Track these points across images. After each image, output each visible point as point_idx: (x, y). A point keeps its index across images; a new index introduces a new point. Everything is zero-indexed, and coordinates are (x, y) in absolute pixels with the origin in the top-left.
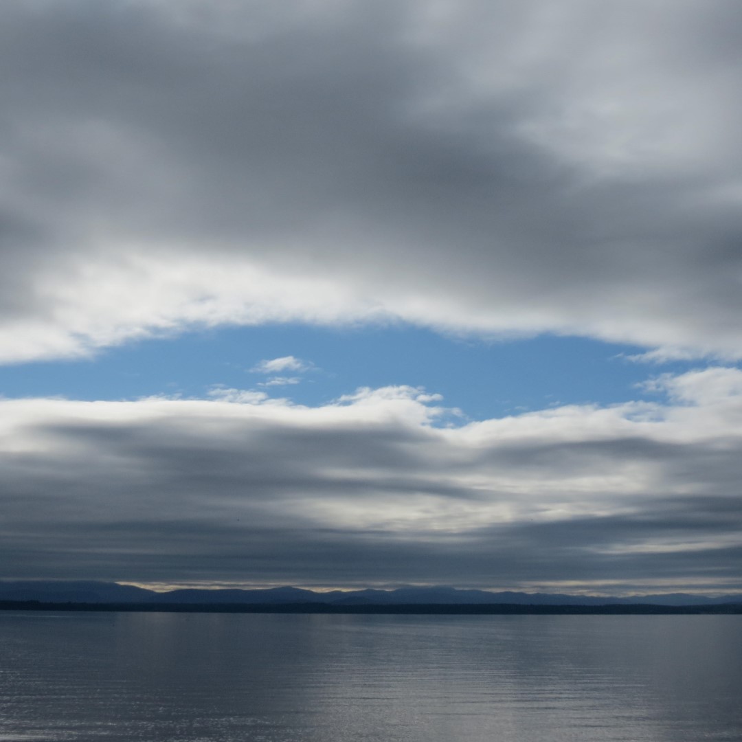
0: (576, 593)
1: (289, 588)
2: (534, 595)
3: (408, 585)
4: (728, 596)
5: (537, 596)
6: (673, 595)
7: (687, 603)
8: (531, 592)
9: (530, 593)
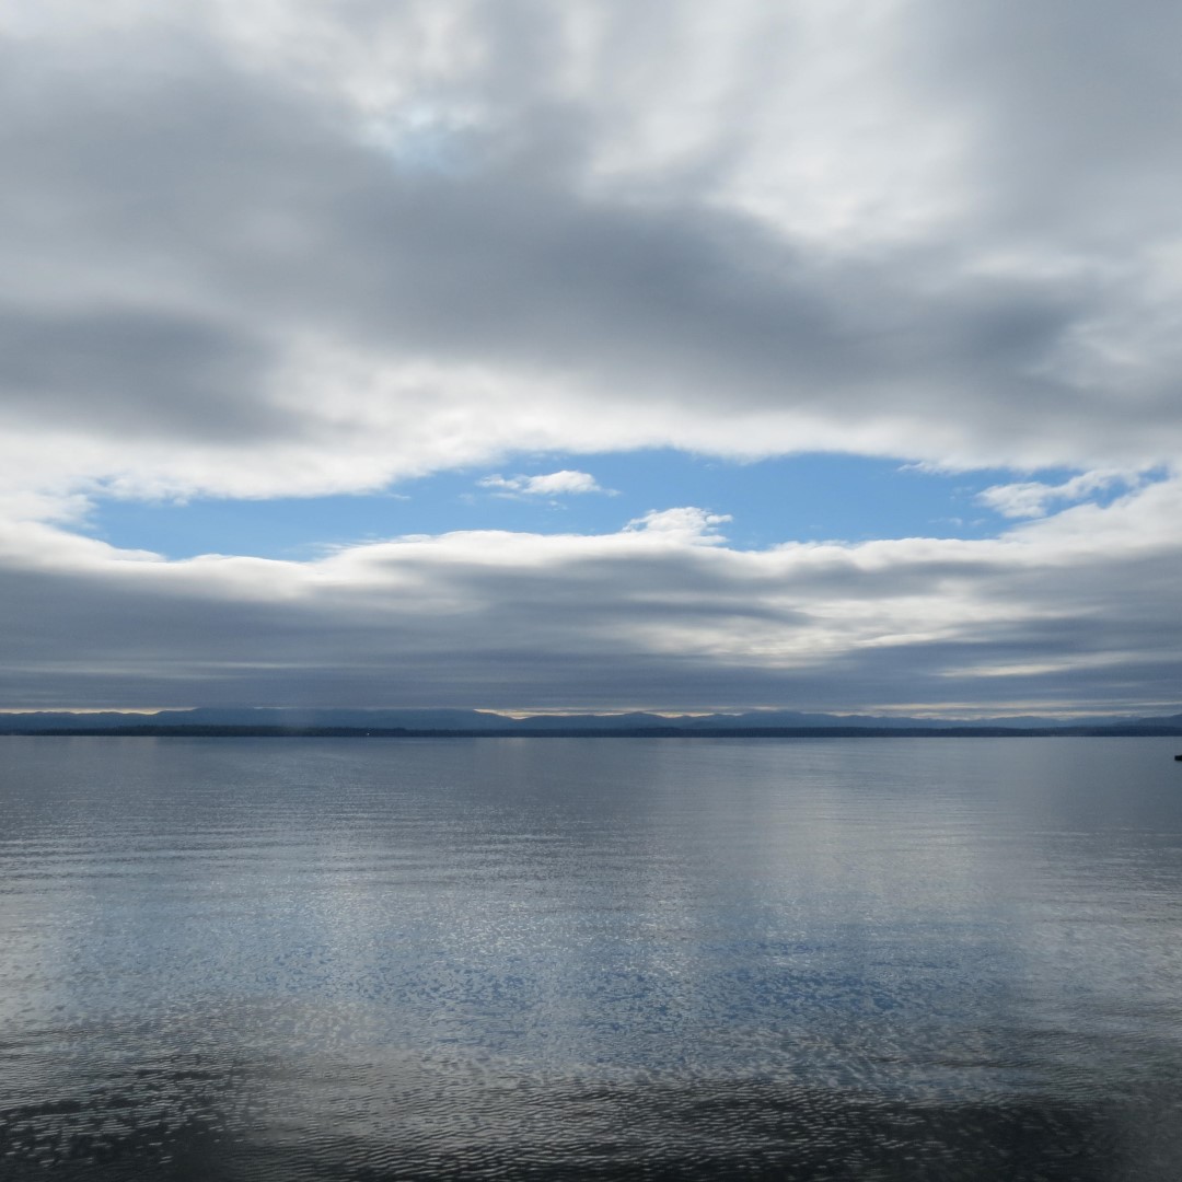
0: (918, 716)
1: (640, 713)
2: (880, 719)
3: (756, 710)
4: (1078, 719)
5: (883, 719)
6: (1022, 718)
7: (1036, 726)
8: (876, 716)
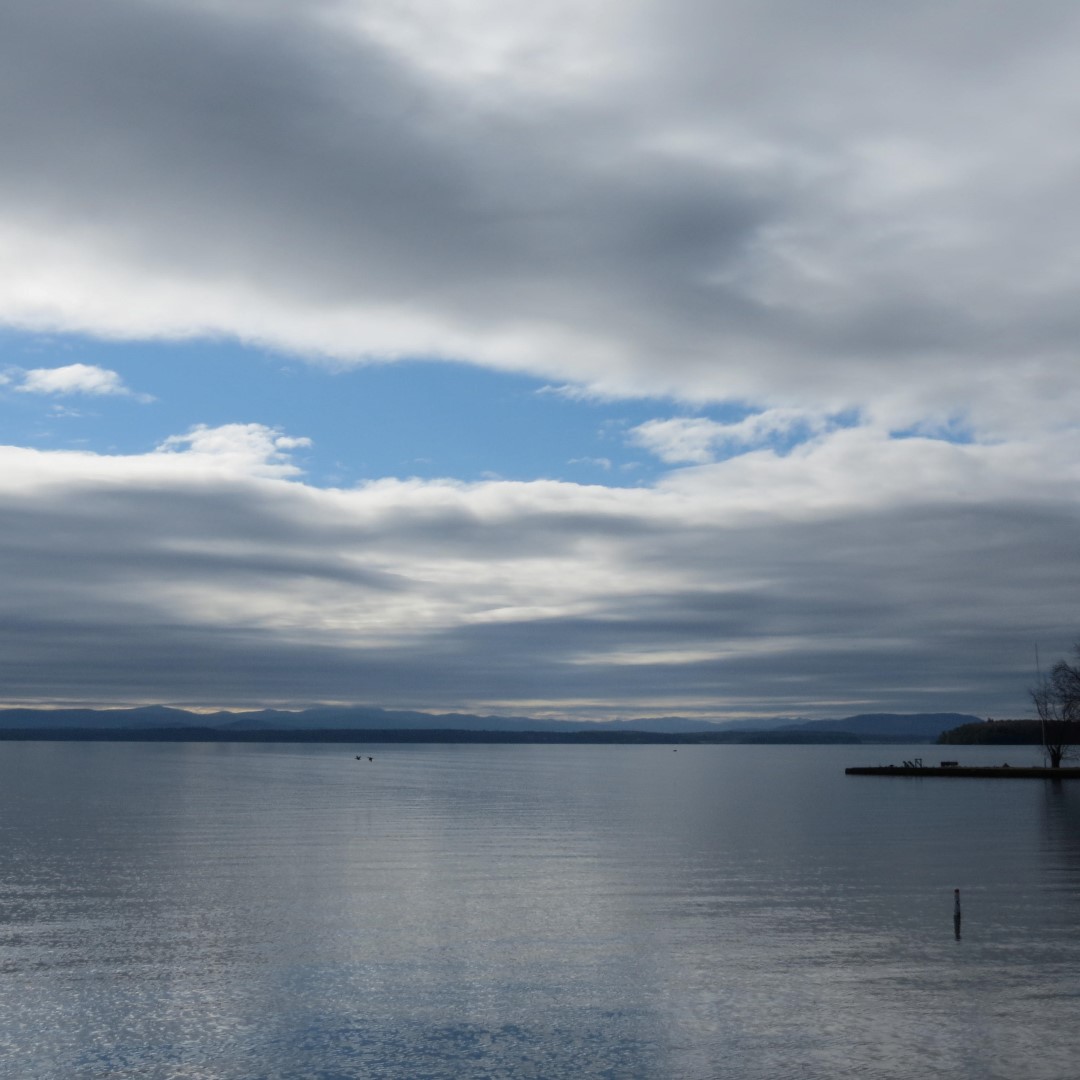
0: (537, 716)
1: (158, 707)
2: (486, 718)
3: (322, 705)
4: (735, 722)
6: (666, 719)
7: (681, 730)
8: (483, 715)
9: (481, 716)
